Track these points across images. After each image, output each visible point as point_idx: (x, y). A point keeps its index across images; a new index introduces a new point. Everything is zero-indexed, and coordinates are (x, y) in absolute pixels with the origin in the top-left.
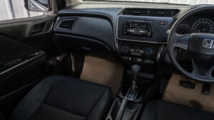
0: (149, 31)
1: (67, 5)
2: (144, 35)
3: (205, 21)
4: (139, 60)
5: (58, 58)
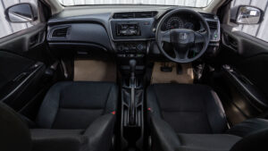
0: (138, 31)
1: (53, 13)
2: (134, 35)
4: (132, 56)
5: (52, 67)
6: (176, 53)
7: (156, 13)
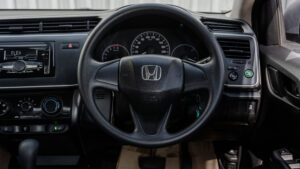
0: (45, 63)
3: (150, 35)
4: (39, 128)
6: (136, 121)
7: (96, 20)
